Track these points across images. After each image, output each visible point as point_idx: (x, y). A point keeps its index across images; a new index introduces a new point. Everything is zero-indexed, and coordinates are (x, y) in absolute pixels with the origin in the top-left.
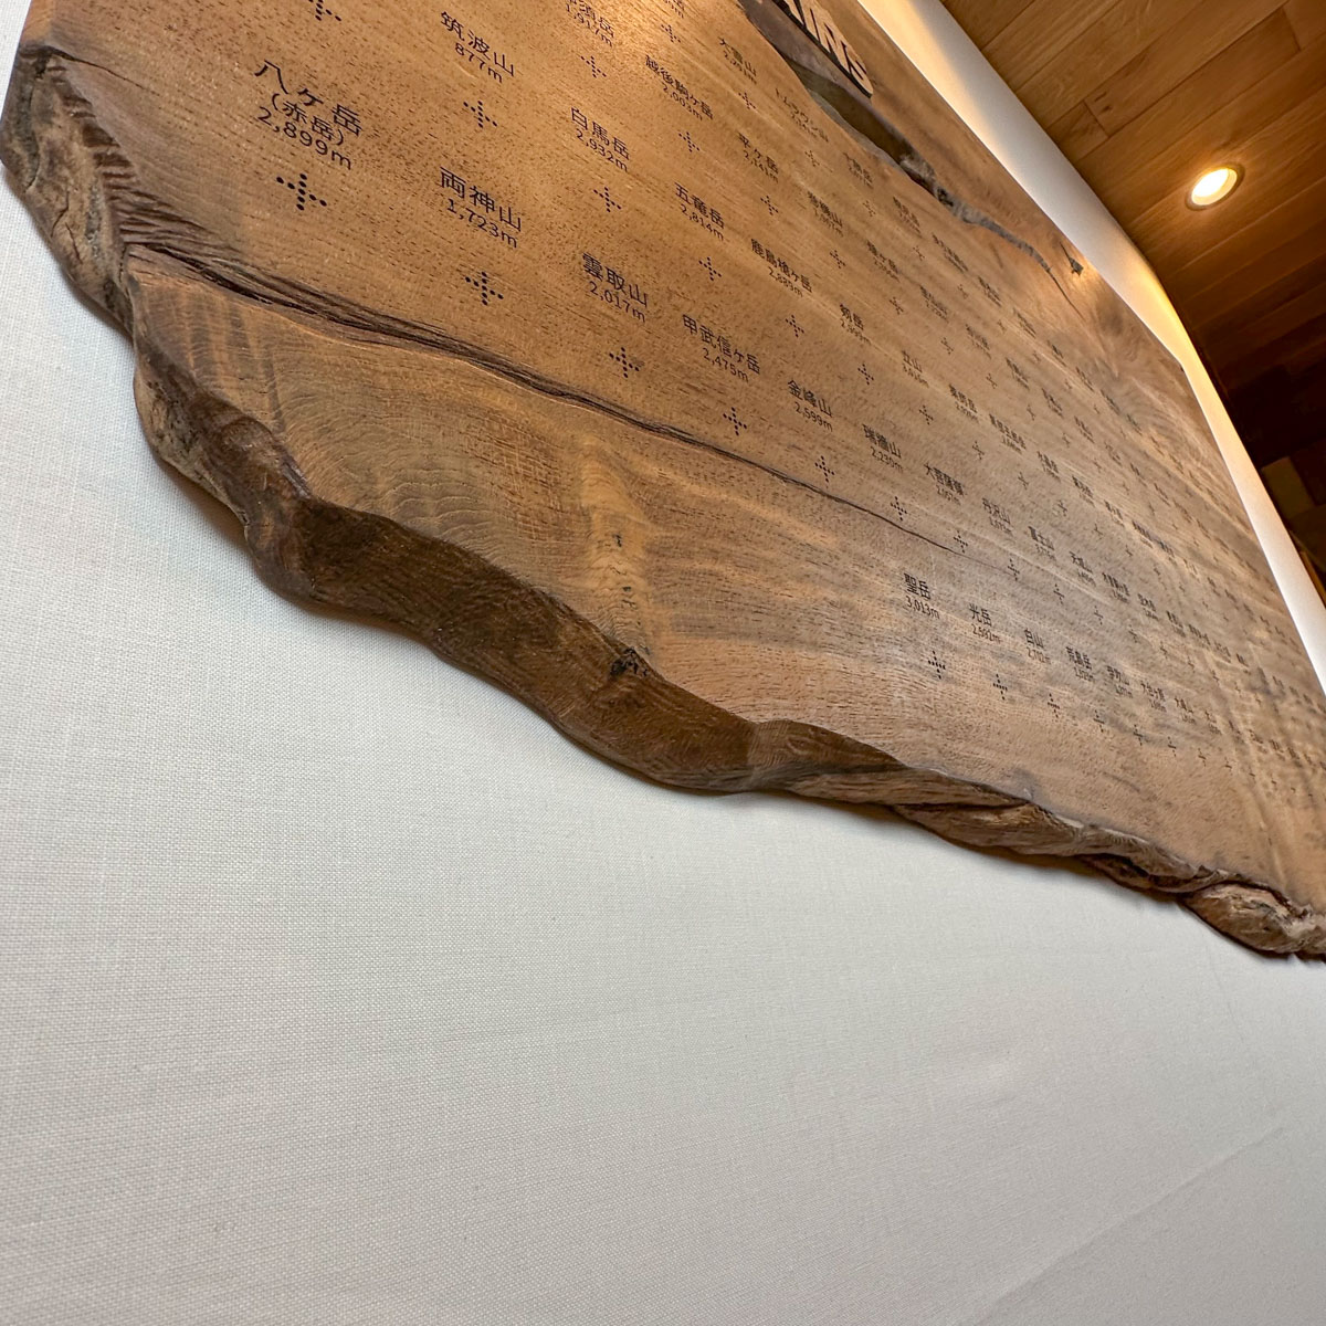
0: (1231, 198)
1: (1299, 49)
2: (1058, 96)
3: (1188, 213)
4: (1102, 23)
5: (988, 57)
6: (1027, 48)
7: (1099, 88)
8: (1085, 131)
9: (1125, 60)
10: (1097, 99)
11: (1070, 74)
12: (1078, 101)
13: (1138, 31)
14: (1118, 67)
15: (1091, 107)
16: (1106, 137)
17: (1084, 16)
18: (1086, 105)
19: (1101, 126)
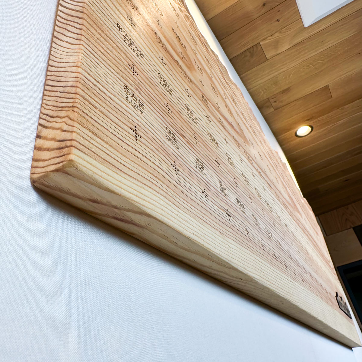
0: (309, 135)
1: (332, 97)
2: (261, 95)
3: (296, 137)
4: (277, 77)
5: (241, 78)
6: (253, 79)
7: (274, 95)
8: (268, 107)
9: (283, 89)
10: (273, 98)
11: (266, 89)
12: (267, 98)
13: (287, 82)
14: (280, 90)
15: (270, 101)
16: (273, 110)
17: (272, 74)
18: (269, 99)
19: (273, 107)
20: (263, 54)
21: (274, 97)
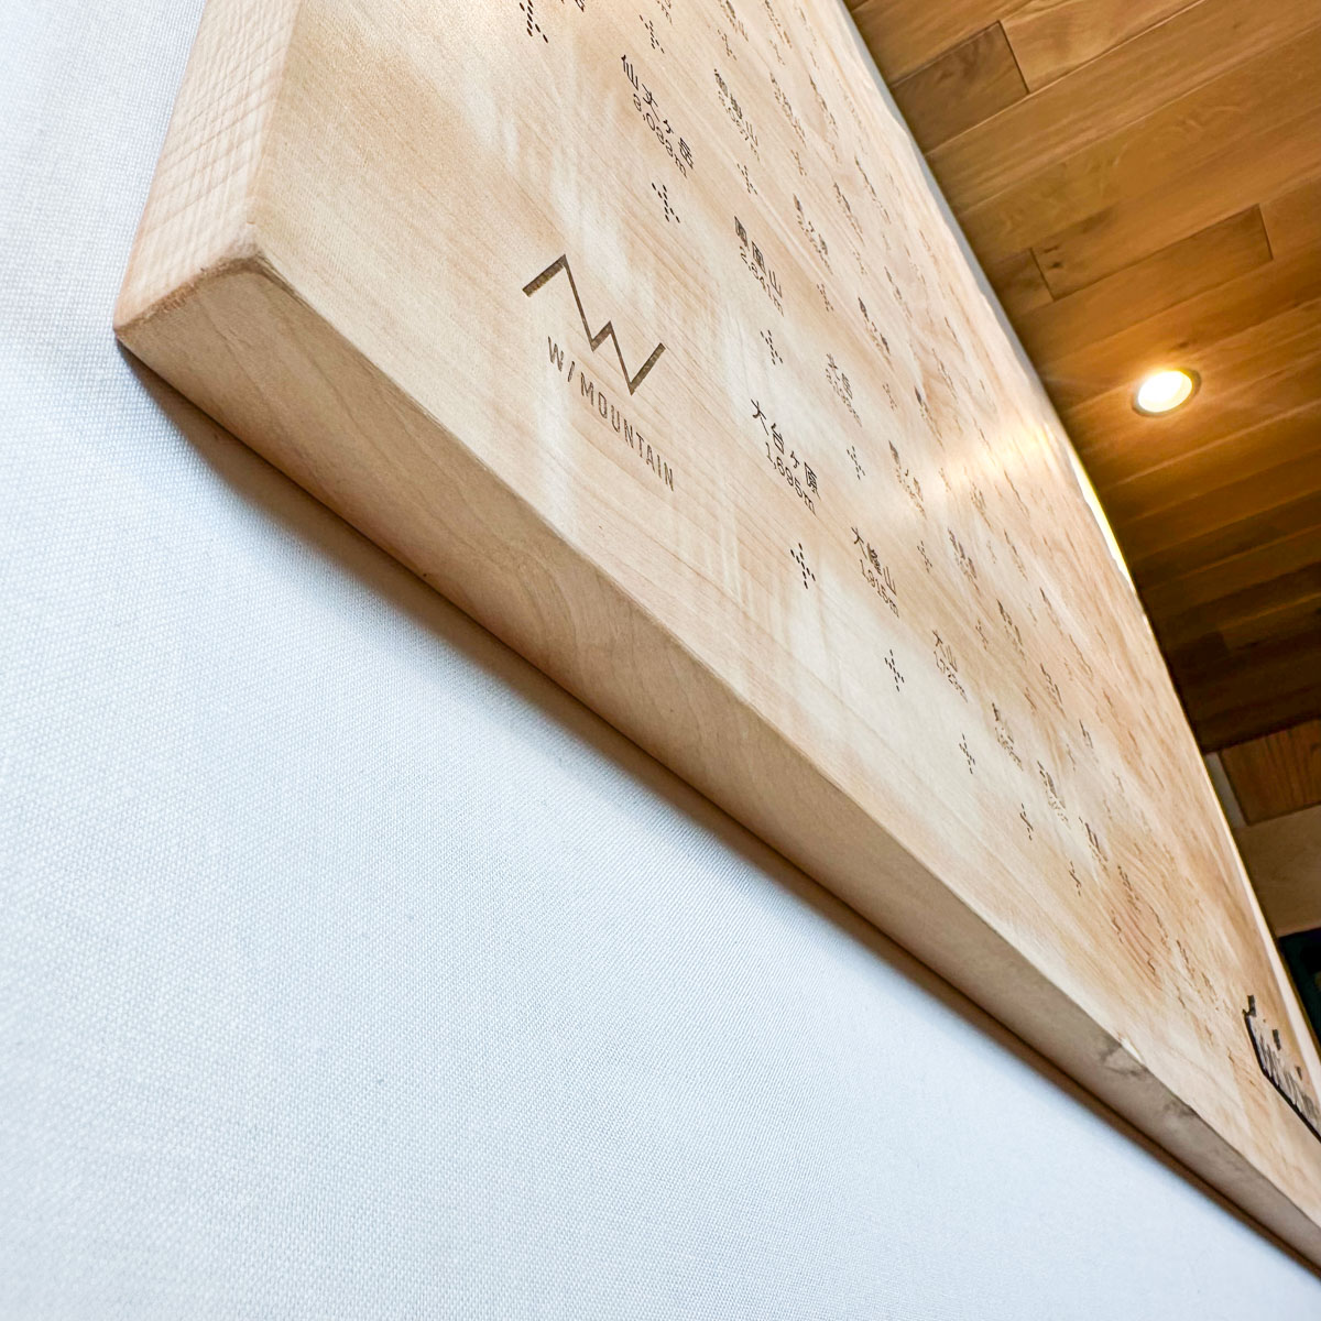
20: (1010, 69)
21: (1052, 244)
